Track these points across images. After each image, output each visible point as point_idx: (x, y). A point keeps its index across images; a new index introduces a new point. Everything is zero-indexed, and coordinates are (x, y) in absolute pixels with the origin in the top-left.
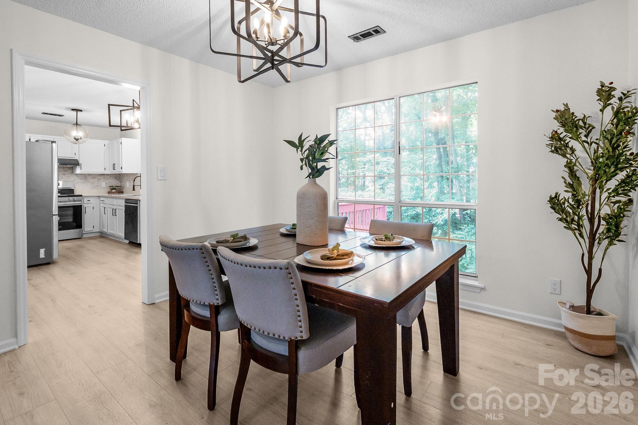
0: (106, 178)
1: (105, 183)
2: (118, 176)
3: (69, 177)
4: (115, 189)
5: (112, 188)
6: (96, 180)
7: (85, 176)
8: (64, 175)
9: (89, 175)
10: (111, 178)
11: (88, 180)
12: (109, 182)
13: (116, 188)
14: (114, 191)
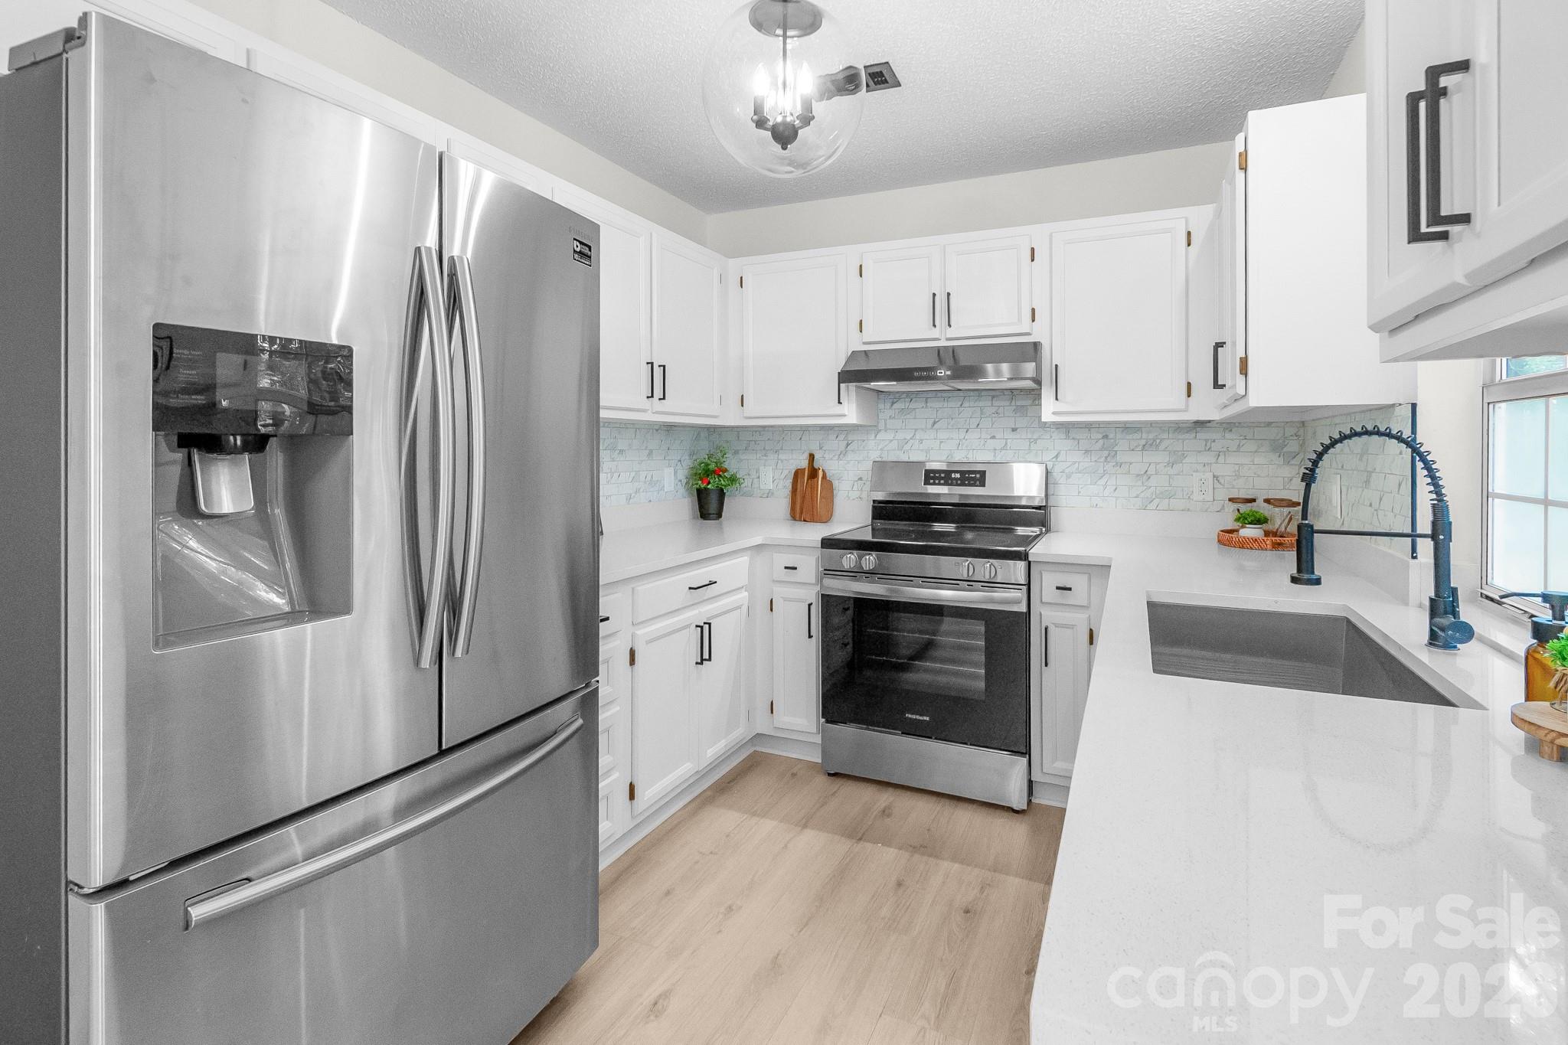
0: (1216, 446)
1: (1210, 476)
2: (1290, 431)
3: (1036, 440)
4: (1259, 521)
5: (1245, 508)
6: (1159, 457)
7: (1106, 437)
8: (1014, 430)
9: (1128, 428)
10: (1250, 446)
11: (1120, 458)
12: (1238, 476)
13: (1265, 510)
14: (1250, 532)
